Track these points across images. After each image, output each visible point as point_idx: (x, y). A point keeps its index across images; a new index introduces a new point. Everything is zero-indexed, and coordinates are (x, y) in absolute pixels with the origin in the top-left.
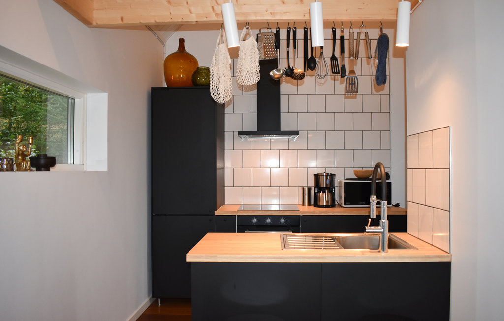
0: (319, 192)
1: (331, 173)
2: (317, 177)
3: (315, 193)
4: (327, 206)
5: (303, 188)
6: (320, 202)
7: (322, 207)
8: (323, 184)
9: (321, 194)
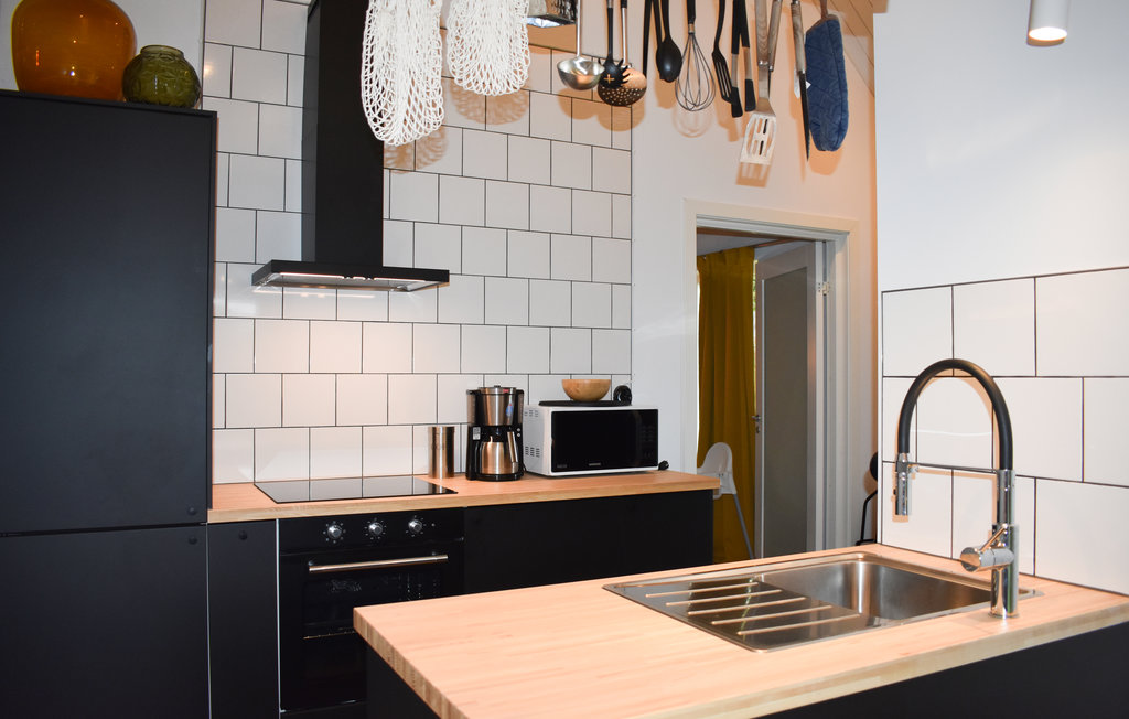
0: (485, 438)
1: (514, 389)
2: (478, 398)
3: (472, 444)
4: (506, 477)
5: (434, 429)
6: (486, 466)
7: (492, 478)
8: (495, 419)
9: (490, 444)
